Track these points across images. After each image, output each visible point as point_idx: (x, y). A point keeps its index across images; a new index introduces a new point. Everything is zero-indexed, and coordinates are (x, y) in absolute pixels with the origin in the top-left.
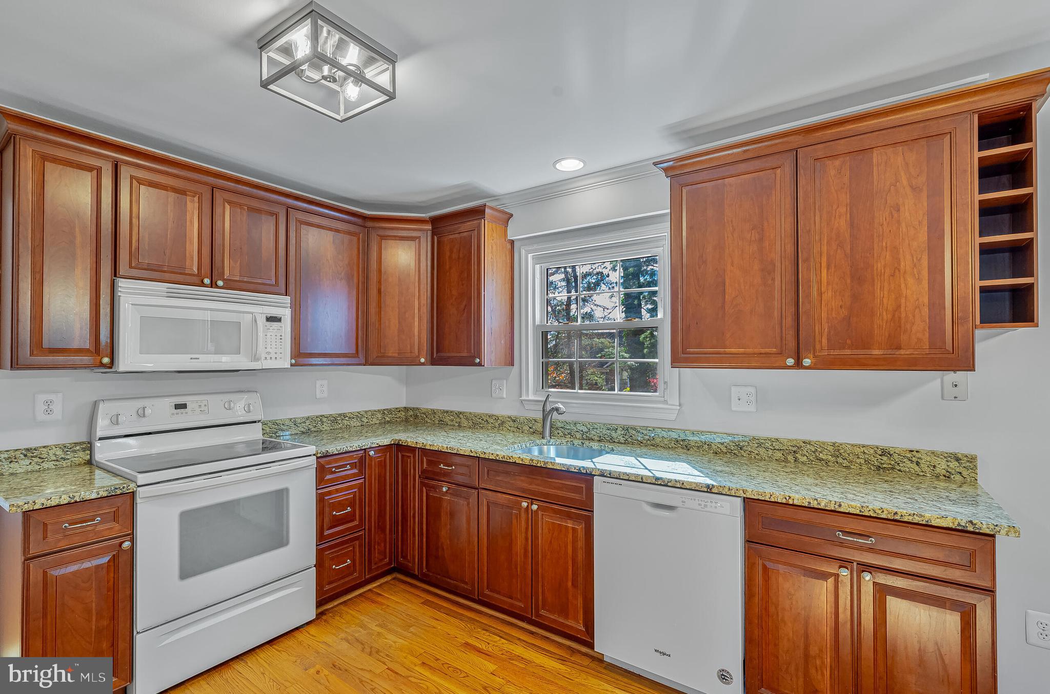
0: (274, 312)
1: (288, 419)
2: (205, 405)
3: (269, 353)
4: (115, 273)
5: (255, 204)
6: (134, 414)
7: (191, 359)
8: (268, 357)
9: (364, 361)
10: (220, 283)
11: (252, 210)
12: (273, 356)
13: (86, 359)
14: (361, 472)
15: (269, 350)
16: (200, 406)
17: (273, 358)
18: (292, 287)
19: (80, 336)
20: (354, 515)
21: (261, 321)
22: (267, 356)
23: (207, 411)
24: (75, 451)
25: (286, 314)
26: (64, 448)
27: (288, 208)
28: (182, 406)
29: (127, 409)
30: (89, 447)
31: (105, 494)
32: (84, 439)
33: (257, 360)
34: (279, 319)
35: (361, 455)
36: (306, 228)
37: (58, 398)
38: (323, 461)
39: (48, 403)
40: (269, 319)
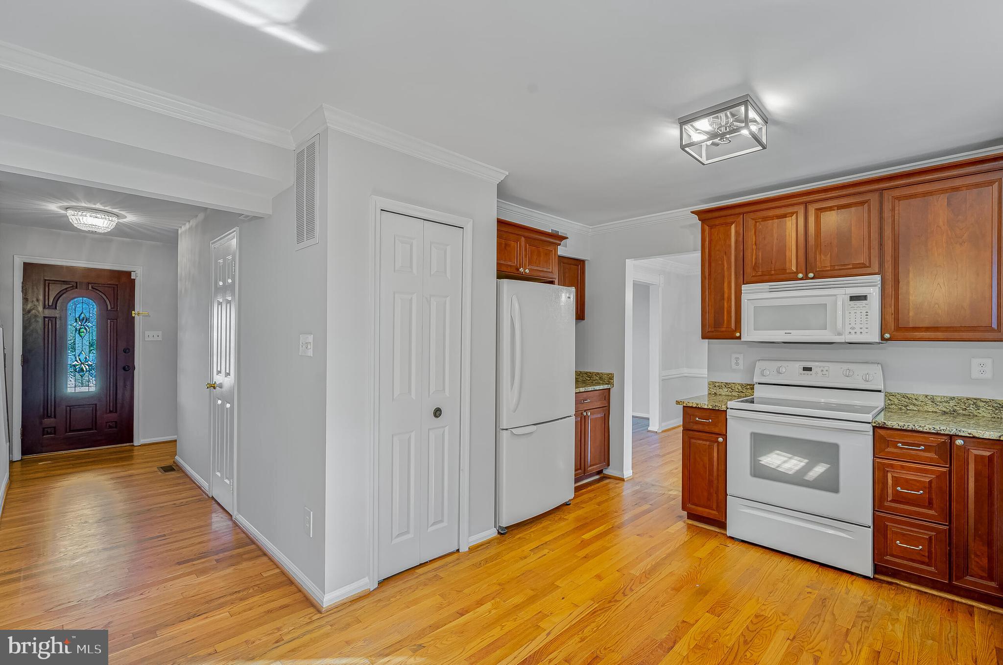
0: (859, 293)
1: (923, 395)
2: (827, 371)
3: (853, 328)
4: (744, 282)
5: (846, 200)
6: (775, 371)
7: (786, 333)
8: (853, 332)
10: (811, 275)
11: (841, 207)
12: (858, 331)
15: (853, 325)
16: (823, 370)
17: (858, 333)
20: (932, 501)
21: (845, 301)
22: (851, 331)
23: (827, 375)
24: (747, 389)
25: (871, 292)
27: (882, 190)
28: (810, 369)
29: (771, 366)
31: (711, 407)
32: (749, 382)
33: (840, 334)
34: (864, 298)
35: (942, 439)
36: (903, 203)
37: (741, 357)
38: (882, 432)
39: (737, 359)
40: (853, 298)
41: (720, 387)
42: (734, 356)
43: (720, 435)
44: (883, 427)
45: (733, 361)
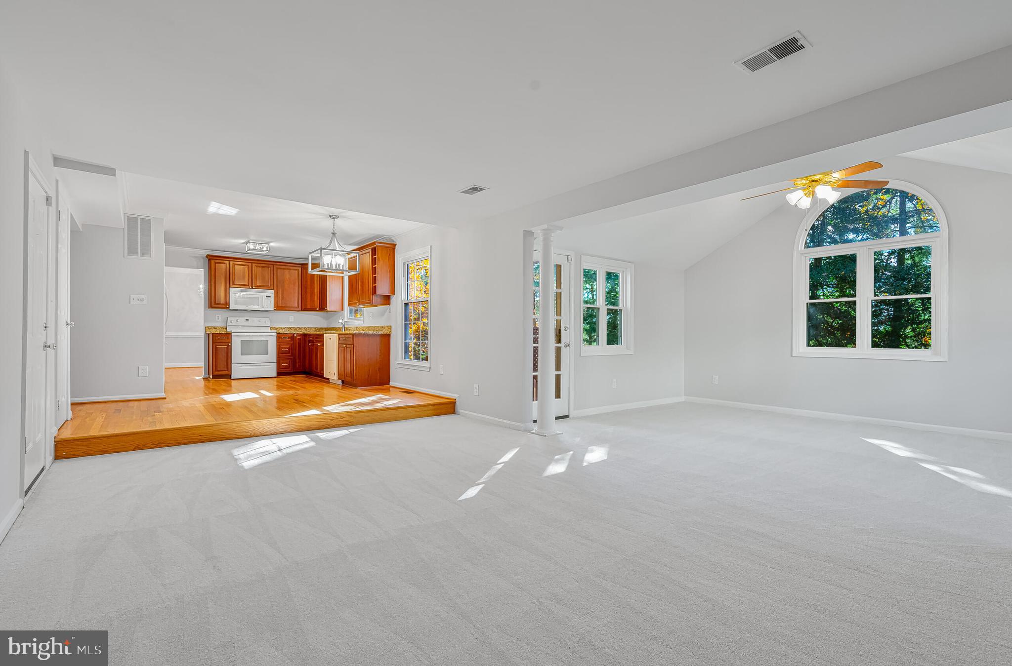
0: (269, 295)
4: (230, 287)
5: (264, 265)
8: (266, 307)
9: (300, 309)
10: (254, 287)
11: (263, 267)
13: (224, 306)
14: (292, 340)
15: (266, 305)
16: (252, 320)
17: (269, 307)
18: (275, 288)
19: (223, 301)
20: (289, 352)
21: (264, 297)
24: (223, 328)
25: (272, 295)
26: (221, 327)
27: (273, 265)
28: (248, 319)
29: (234, 319)
30: (226, 328)
32: (225, 326)
33: (263, 307)
34: (270, 297)
35: (292, 335)
36: (279, 270)
37: (220, 316)
38: (279, 335)
39: (218, 317)
40: (267, 297)
41: (211, 329)
42: (217, 315)
43: (229, 343)
44: (279, 334)
45: (217, 318)
